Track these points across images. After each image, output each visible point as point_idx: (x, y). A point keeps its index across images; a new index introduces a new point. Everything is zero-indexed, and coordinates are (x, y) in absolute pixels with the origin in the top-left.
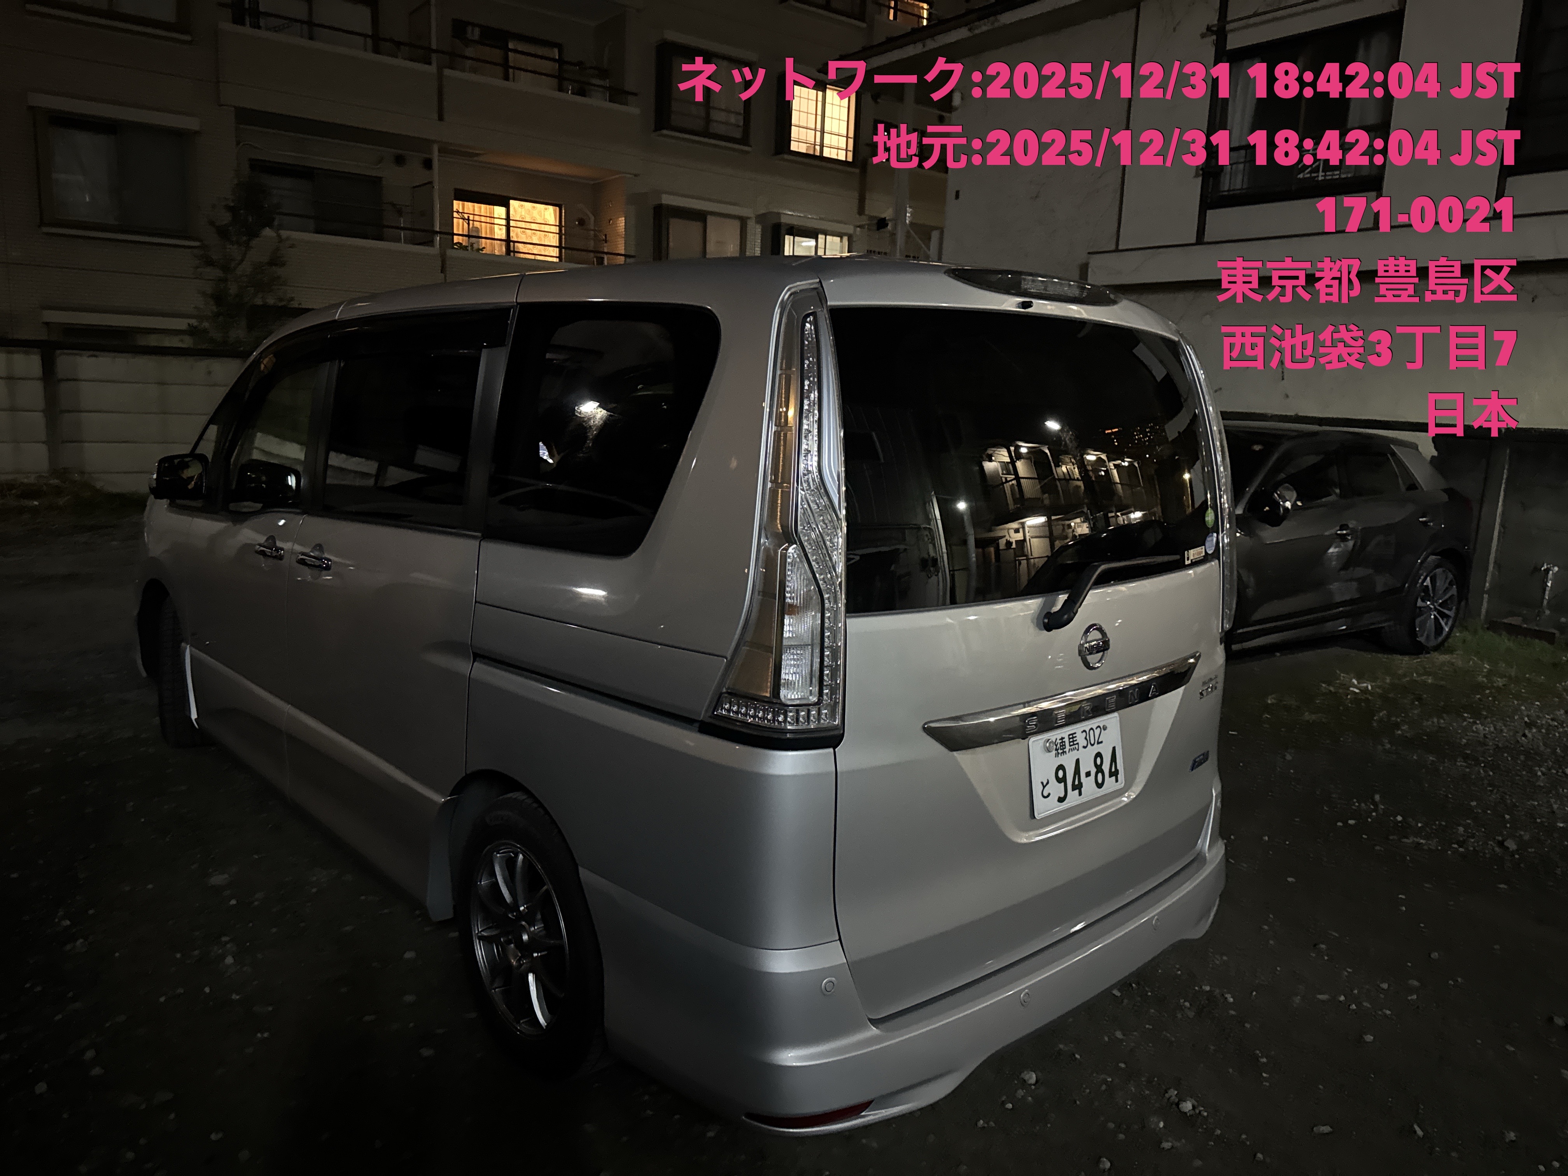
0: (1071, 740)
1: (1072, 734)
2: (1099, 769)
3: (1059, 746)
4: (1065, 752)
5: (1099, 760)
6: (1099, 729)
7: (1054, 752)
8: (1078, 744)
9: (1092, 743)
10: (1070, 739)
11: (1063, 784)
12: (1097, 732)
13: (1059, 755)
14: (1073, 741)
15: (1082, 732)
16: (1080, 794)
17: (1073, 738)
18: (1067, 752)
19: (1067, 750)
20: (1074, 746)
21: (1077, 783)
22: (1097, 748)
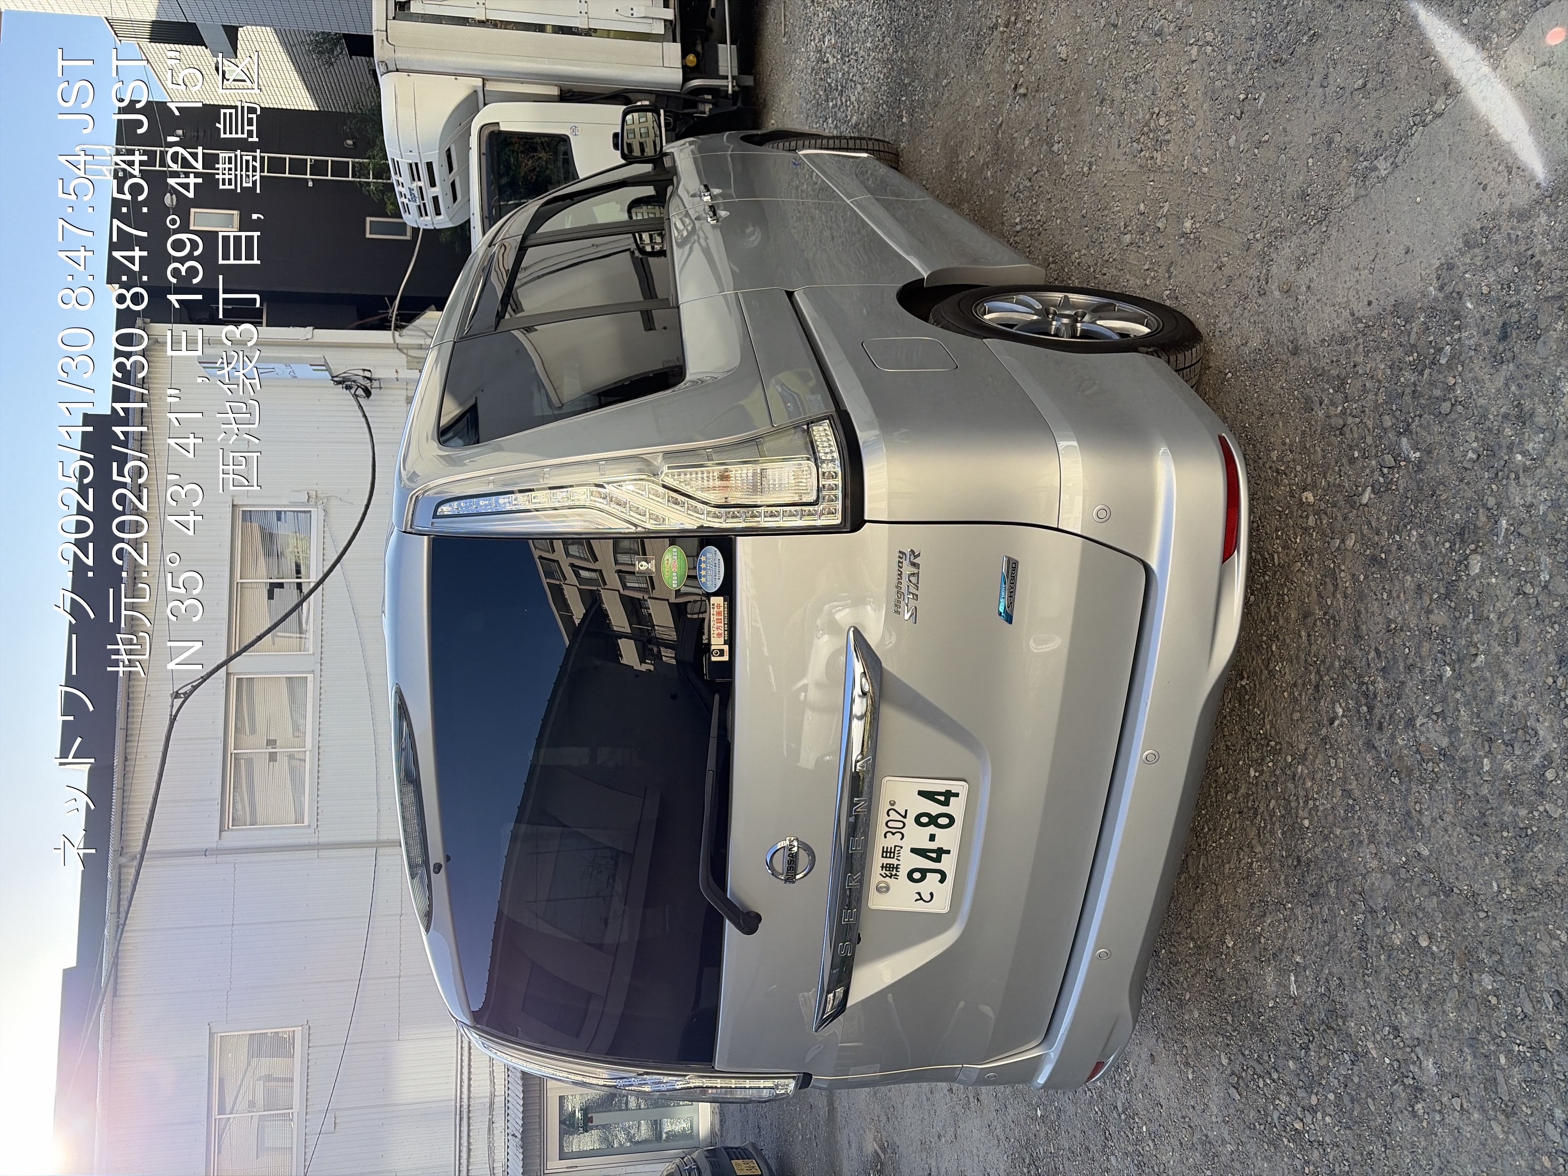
0: (888, 854)
1: (883, 852)
2: (933, 820)
3: (887, 873)
4: (898, 865)
5: (924, 820)
6: (891, 812)
7: (892, 881)
8: (895, 846)
9: (901, 825)
10: (886, 857)
11: (928, 874)
12: (894, 815)
13: (898, 874)
14: (891, 852)
15: (885, 837)
16: (948, 852)
20: (896, 852)
21: (934, 855)
22: (910, 820)
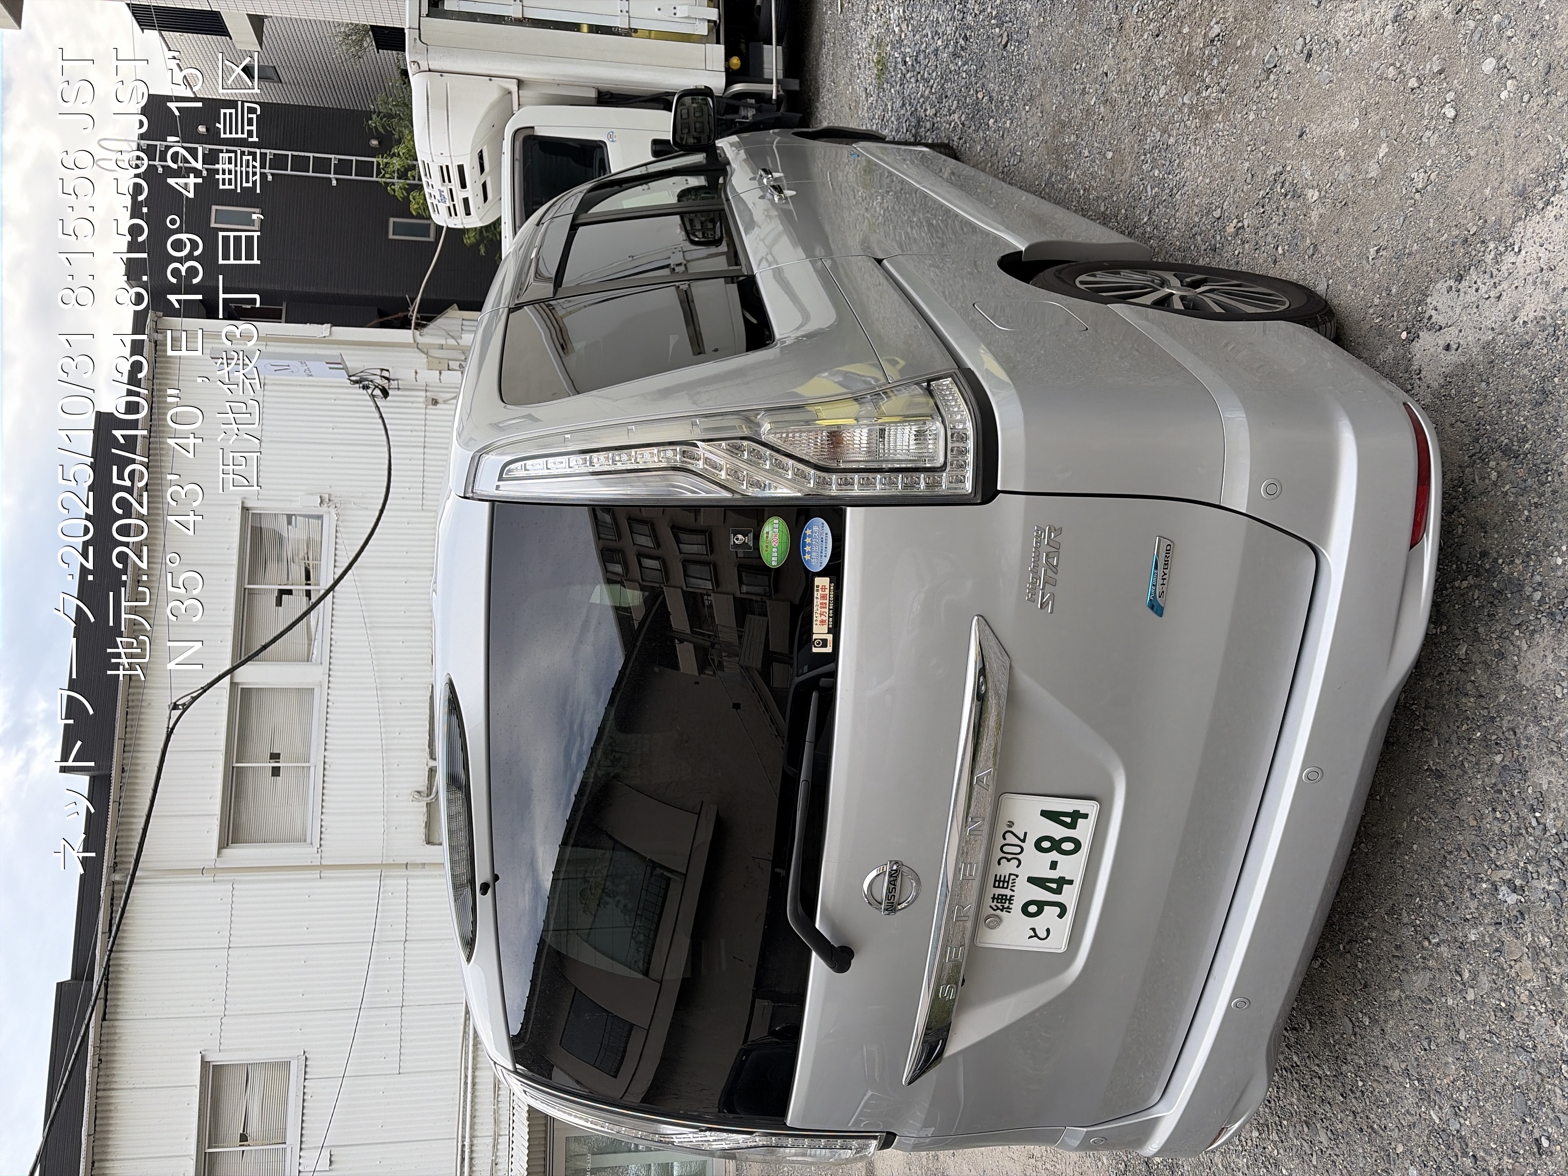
0: (1001, 884)
2: (1056, 845)
3: (999, 905)
4: (1011, 896)
5: (1046, 844)
6: (1008, 835)
7: (1004, 914)
8: (1010, 875)
9: (1018, 850)
10: (999, 887)
11: (1046, 907)
12: (1011, 839)
13: (1011, 906)
14: (1004, 881)
15: (999, 864)
16: (1071, 882)
17: (1000, 881)
18: (1012, 893)
19: (1008, 892)
20: (1011, 881)
21: (1054, 886)
22: (1029, 845)
